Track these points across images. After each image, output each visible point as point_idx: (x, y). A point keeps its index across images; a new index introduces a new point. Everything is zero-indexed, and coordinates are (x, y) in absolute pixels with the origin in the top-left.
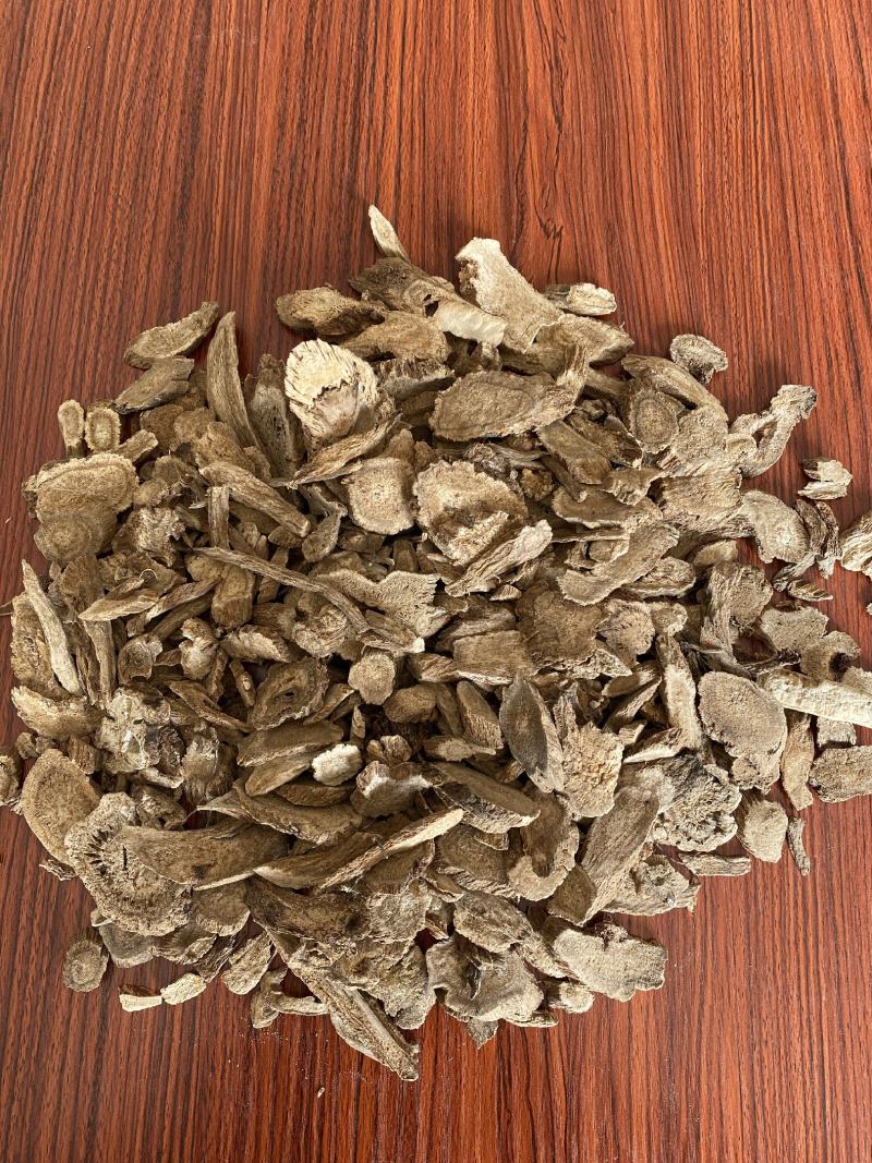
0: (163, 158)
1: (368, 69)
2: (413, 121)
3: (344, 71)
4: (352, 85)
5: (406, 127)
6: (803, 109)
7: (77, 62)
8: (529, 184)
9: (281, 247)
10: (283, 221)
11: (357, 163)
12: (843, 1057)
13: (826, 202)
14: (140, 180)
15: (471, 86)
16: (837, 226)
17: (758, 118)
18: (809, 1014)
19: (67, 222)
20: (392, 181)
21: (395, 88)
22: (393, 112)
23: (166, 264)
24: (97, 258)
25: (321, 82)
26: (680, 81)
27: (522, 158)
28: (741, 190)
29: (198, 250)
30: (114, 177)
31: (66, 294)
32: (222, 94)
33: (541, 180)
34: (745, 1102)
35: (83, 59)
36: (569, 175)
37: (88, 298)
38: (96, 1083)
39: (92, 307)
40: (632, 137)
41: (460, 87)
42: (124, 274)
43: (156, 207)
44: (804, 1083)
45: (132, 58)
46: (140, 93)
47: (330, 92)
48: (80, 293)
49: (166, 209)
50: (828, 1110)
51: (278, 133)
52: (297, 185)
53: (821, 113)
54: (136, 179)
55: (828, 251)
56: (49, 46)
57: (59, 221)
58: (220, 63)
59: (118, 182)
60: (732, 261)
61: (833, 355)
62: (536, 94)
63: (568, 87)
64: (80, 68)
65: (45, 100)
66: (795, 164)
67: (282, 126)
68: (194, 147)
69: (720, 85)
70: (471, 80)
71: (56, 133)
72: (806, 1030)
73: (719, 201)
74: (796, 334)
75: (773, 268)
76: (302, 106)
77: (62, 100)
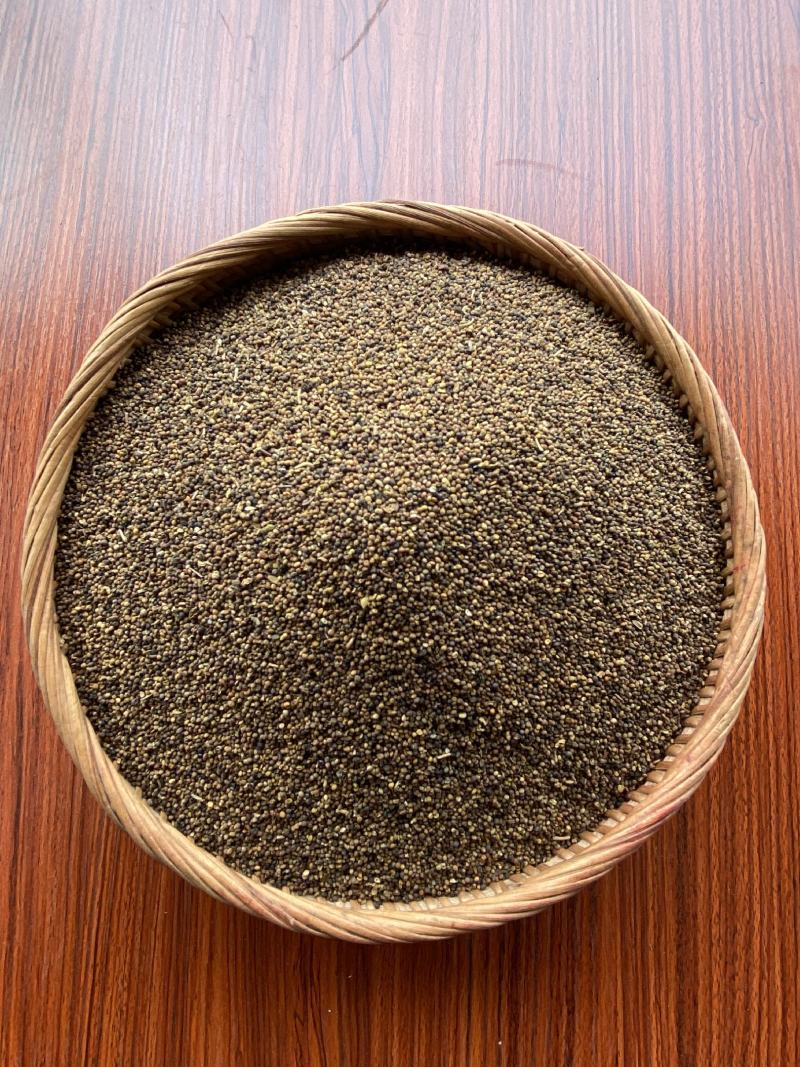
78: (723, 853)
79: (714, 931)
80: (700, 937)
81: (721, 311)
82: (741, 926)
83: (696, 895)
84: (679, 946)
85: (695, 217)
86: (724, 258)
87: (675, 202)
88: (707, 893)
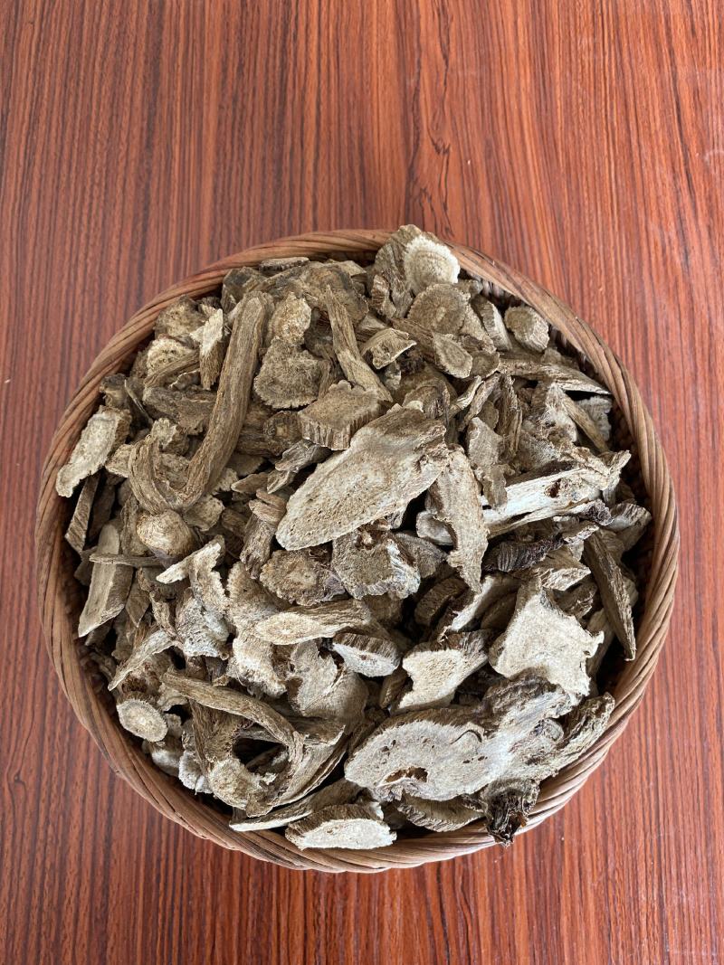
0: (132, 100)
1: (292, 20)
2: (329, 62)
3: (273, 24)
4: (279, 35)
5: (323, 68)
6: (642, 42)
7: (61, 24)
8: (423, 111)
9: (227, 169)
10: (228, 146)
11: (285, 98)
12: (673, 780)
13: (661, 117)
14: (114, 118)
15: (375, 32)
16: (670, 135)
17: (607, 50)
18: (647, 749)
19: (58, 154)
20: (313, 111)
21: (314, 36)
22: (313, 56)
23: (137, 185)
24: (83, 182)
25: (254, 33)
26: (543, 21)
27: (417, 90)
28: (593, 110)
29: (162, 173)
30: (94, 117)
31: (60, 212)
32: (176, 46)
33: (433, 108)
34: (598, 815)
35: (65, 21)
36: (455, 102)
37: (77, 214)
38: (110, 810)
39: (80, 221)
40: (505, 69)
41: (365, 33)
42: (105, 194)
43: (128, 140)
44: (643, 800)
45: (104, 20)
46: (112, 48)
47: (262, 41)
48: (71, 211)
49: (136, 141)
50: (661, 819)
51: (221, 77)
52: (238, 118)
53: (658, 45)
54: (111, 119)
55: (663, 157)
56: (38, 12)
57: (52, 154)
58: (173, 20)
59: (97, 120)
60: (586, 167)
61: (666, 241)
62: (427, 37)
63: (453, 30)
64: (63, 29)
65: (36, 56)
66: (637, 88)
67: (225, 70)
68: (155, 90)
69: (576, 24)
70: (374, 26)
71: (47, 84)
72: (644, 760)
73: (575, 119)
74: (637, 225)
75: (619, 173)
76: (240, 54)
77: (50, 55)
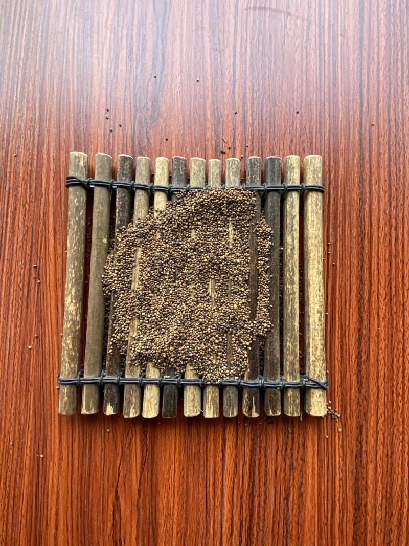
78: (385, 467)
79: (378, 515)
80: (368, 518)
81: (394, 110)
82: (395, 511)
83: (367, 492)
84: (355, 524)
85: (378, 45)
86: (397, 74)
87: (365, 36)
88: (374, 492)
